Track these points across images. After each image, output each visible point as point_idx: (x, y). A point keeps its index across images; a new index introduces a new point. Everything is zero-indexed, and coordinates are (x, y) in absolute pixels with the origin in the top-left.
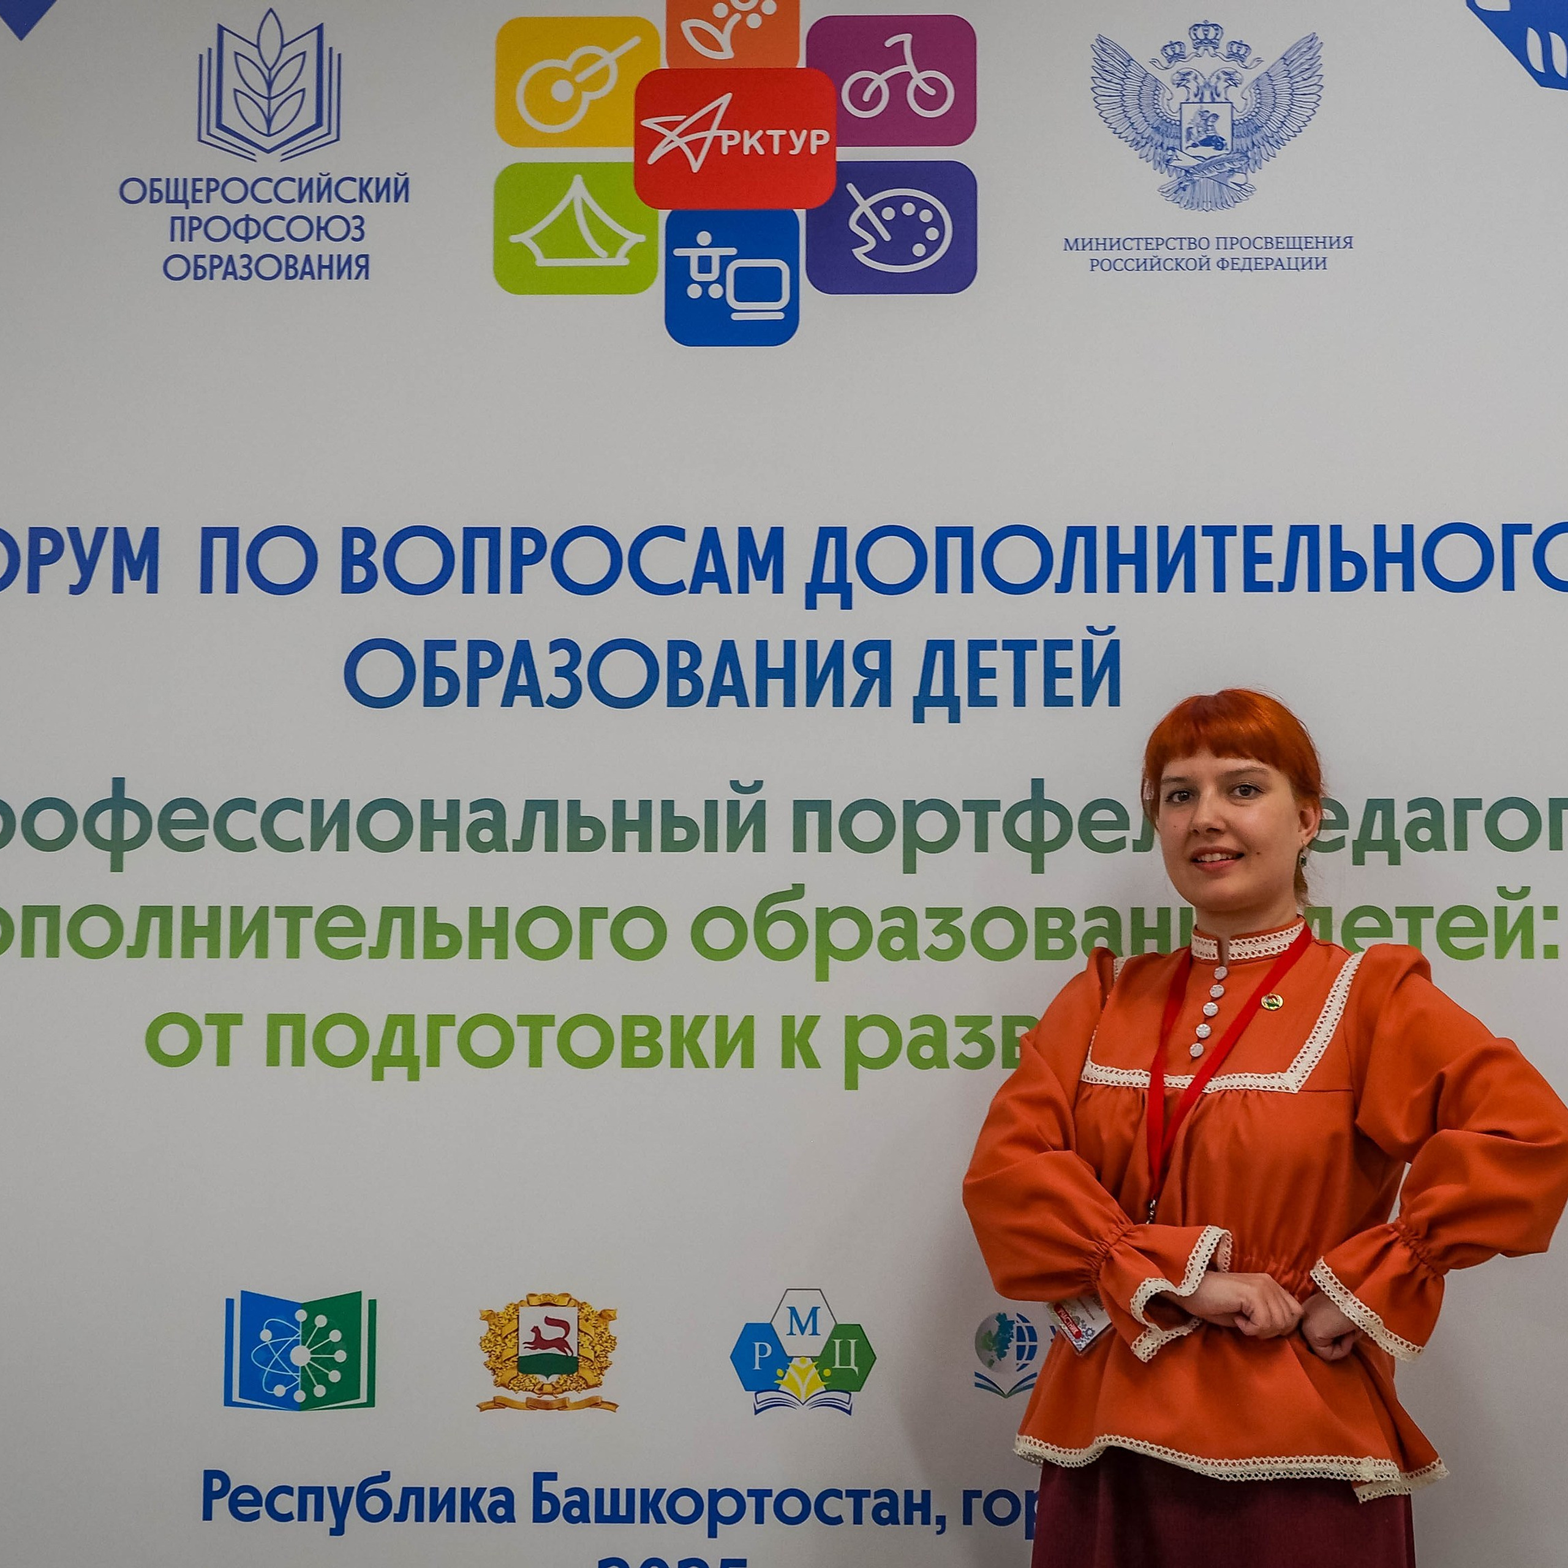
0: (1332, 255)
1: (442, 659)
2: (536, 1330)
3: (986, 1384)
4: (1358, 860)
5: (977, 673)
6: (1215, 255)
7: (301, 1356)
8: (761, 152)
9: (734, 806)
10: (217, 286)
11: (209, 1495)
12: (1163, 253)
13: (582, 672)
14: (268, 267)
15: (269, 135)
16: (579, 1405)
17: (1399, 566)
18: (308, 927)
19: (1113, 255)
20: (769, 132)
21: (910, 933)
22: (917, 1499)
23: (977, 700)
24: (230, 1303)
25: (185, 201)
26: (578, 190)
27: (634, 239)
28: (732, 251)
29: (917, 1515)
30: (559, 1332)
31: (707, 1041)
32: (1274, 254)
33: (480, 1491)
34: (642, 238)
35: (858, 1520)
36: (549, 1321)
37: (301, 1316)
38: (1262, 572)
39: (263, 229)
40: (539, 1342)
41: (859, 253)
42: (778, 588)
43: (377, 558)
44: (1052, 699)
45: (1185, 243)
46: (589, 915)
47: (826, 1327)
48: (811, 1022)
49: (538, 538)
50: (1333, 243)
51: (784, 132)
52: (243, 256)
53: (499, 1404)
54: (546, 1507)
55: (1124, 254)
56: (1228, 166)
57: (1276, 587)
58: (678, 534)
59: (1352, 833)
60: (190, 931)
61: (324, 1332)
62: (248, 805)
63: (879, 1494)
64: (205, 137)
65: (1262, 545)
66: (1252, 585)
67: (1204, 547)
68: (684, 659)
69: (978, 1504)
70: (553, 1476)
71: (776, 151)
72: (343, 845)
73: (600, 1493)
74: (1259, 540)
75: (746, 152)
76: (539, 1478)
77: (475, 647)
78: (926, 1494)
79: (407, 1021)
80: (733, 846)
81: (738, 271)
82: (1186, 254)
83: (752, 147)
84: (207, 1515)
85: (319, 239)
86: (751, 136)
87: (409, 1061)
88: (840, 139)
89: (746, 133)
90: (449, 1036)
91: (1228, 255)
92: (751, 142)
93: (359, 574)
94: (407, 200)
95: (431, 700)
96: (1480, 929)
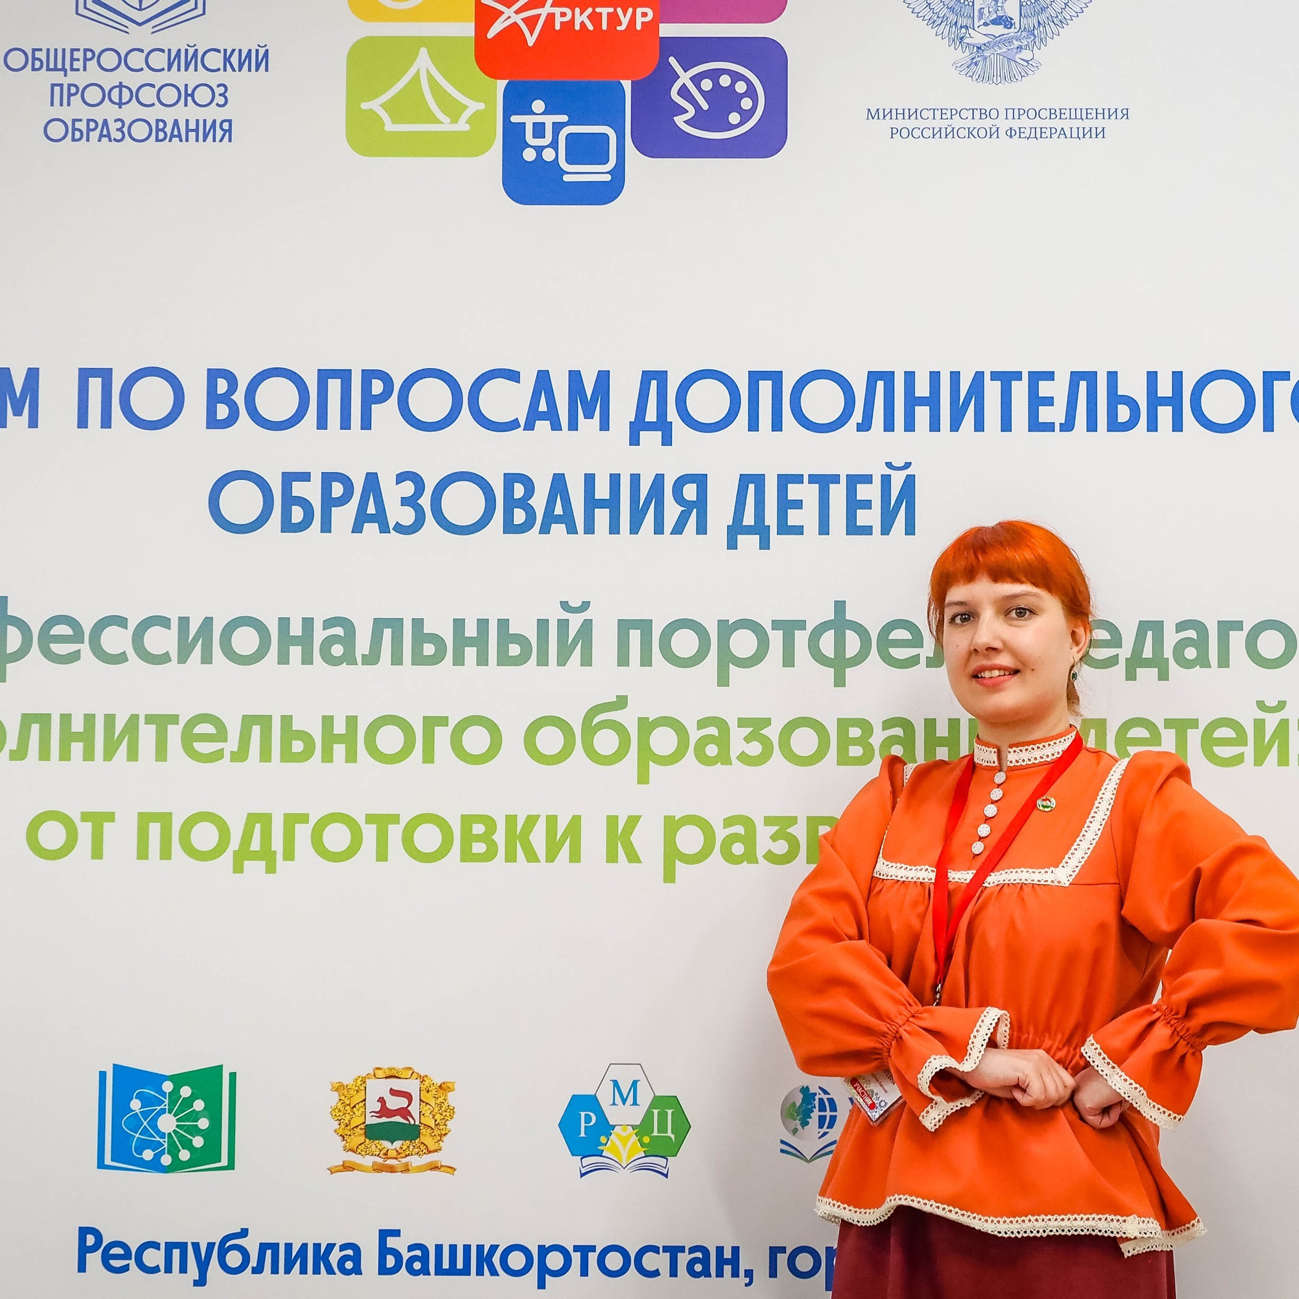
0: (1110, 125)
1: (299, 489)
2: (382, 1100)
3: (789, 1149)
4: (1131, 676)
5: (786, 504)
6: (1004, 125)
7: (167, 1123)
8: (590, 27)
9: (563, 625)
10: (94, 146)
11: (84, 1250)
12: (957, 122)
13: (425, 501)
14: (140, 130)
15: (141, 9)
16: (420, 1169)
17: (1169, 409)
18: (174, 733)
19: (911, 124)
20: (598, 10)
21: (723, 741)
22: (728, 1254)
23: (784, 528)
24: (103, 1075)
25: (64, 69)
26: (423, 61)
27: (474, 106)
28: (564, 118)
29: (727, 1269)
30: (402, 1102)
31: (538, 838)
32: (1058, 124)
33: (330, 1247)
34: (481, 106)
35: (674, 1273)
36: (393, 1092)
37: (168, 1087)
38: (1045, 414)
39: (135, 95)
40: (384, 1111)
41: (680, 120)
42: (605, 425)
43: (239, 397)
44: (853, 528)
45: (977, 113)
46: (431, 723)
47: (645, 1098)
48: (633, 821)
49: (386, 378)
50: (1111, 114)
51: (611, 10)
52: (116, 121)
53: (347, 1167)
54: (391, 1261)
55: (921, 123)
56: (1016, 43)
57: (1057, 427)
58: (513, 376)
59: (1125, 652)
60: (67, 737)
61: (189, 1102)
62: (121, 622)
63: (693, 1250)
64: (82, 10)
65: (1045, 389)
66: (1036, 425)
67: (992, 390)
68: (519, 491)
69: (782, 1259)
70: (396, 1233)
71: (604, 27)
72: (207, 658)
73: (439, 1248)
74: (1042, 384)
75: (577, 27)
76: (384, 1234)
77: (328, 478)
78: (736, 1250)
79: (265, 819)
80: (562, 660)
81: (569, 136)
82: (977, 123)
83: (582, 24)
84: (82, 1268)
85: (186, 105)
86: (581, 14)
87: (267, 856)
88: (663, 16)
89: (577, 10)
90: (303, 832)
91: (1016, 125)
92: (581, 18)
93: (222, 411)
94: (267, 70)
95: (287, 526)
96: (1241, 740)
